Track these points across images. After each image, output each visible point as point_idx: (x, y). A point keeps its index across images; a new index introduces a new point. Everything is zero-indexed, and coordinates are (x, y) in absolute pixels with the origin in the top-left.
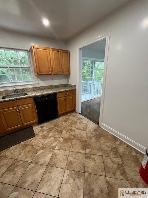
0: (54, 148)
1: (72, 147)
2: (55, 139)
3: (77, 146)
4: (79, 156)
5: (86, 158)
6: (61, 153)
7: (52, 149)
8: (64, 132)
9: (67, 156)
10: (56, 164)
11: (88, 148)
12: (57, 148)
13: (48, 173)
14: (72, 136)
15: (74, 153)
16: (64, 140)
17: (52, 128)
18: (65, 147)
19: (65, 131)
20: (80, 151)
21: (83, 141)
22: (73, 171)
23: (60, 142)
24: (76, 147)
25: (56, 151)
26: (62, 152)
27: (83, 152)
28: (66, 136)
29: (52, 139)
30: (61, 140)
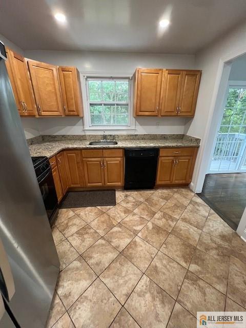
0: (136, 233)
1: (164, 246)
2: (141, 220)
3: (175, 248)
4: (174, 268)
5: (186, 277)
6: (144, 246)
7: (132, 233)
8: (157, 216)
9: (153, 256)
10: (133, 258)
11: (196, 263)
12: (140, 234)
13: (118, 263)
14: (171, 229)
15: (166, 257)
16: (153, 228)
17: (141, 203)
18: (153, 240)
19: (160, 215)
20: (178, 259)
21: (190, 246)
22: (155, 285)
23: (147, 228)
24: (172, 249)
25: (137, 239)
26: (146, 244)
27: (184, 264)
28: (161, 223)
29: (136, 218)
30: (150, 225)
